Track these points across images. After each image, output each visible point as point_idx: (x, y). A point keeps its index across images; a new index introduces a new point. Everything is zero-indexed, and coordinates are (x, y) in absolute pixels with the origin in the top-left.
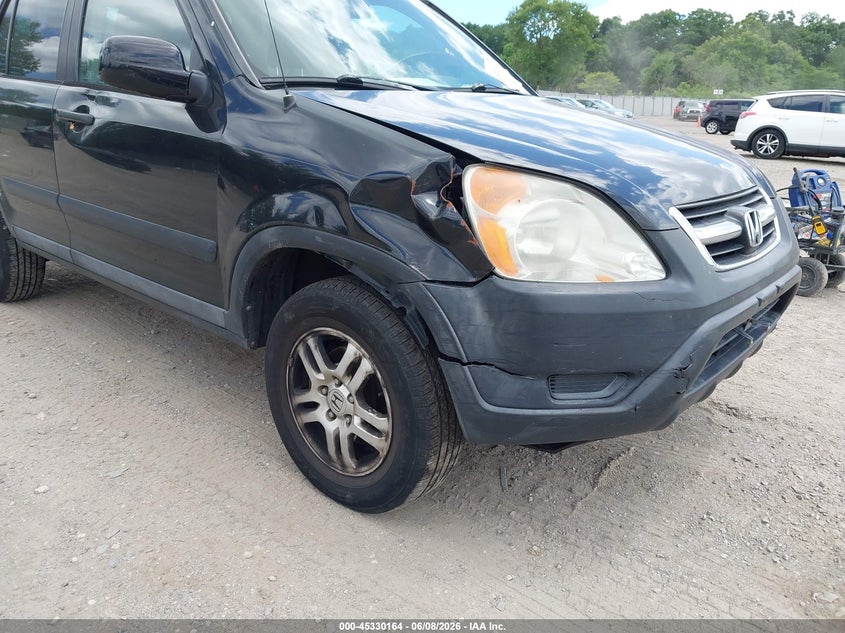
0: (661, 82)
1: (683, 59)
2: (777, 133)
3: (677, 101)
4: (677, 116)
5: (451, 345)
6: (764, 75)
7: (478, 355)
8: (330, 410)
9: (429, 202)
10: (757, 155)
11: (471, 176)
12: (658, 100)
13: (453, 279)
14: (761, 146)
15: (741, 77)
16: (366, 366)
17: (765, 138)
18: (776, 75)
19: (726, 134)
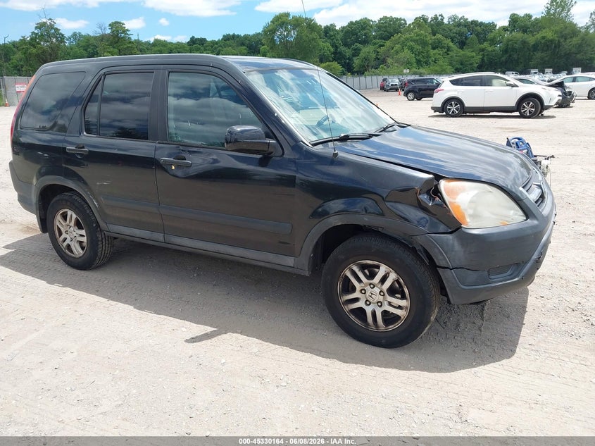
0: (368, 66)
1: (379, 50)
2: (458, 100)
3: (380, 79)
4: (383, 88)
5: (444, 262)
6: (430, 57)
7: (457, 264)
8: (367, 300)
9: (424, 197)
10: (448, 115)
11: (443, 185)
12: (369, 78)
13: (442, 231)
14: (449, 109)
15: (416, 59)
16: (393, 276)
17: (451, 105)
18: (438, 56)
19: (420, 100)
